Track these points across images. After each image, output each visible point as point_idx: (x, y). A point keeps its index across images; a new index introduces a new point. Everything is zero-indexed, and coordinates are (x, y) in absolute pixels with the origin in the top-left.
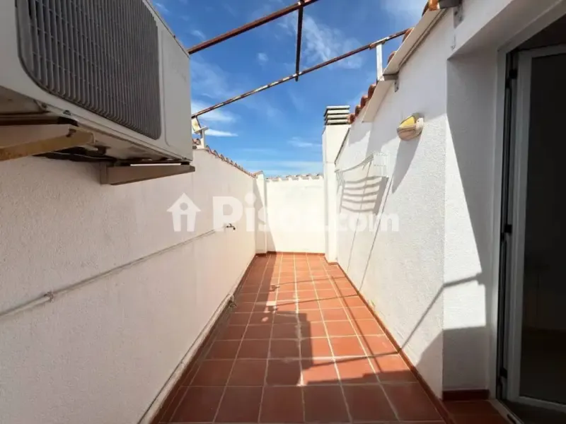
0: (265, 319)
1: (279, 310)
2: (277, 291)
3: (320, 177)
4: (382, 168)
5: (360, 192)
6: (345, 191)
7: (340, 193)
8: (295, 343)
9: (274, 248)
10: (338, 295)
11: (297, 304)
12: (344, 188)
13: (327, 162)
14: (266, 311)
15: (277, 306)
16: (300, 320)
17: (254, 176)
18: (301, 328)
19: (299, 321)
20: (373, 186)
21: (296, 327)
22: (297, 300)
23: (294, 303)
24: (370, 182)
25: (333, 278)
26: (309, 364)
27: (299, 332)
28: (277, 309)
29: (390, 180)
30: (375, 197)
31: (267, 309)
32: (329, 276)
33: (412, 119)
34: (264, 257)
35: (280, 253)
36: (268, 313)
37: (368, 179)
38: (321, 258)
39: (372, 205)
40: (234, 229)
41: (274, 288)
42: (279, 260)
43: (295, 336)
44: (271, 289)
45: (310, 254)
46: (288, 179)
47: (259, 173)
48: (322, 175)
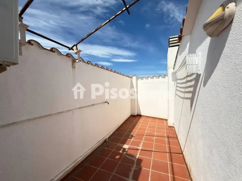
0: (118, 157)
1: (128, 152)
2: (132, 139)
3: (166, 77)
4: (194, 66)
5: (184, 85)
6: (178, 85)
7: (176, 86)
9: (140, 113)
10: (167, 150)
11: (139, 151)
12: (177, 83)
13: (169, 68)
14: (121, 152)
15: (128, 149)
16: (137, 164)
17: (131, 77)
18: (134, 171)
19: (135, 165)
20: (191, 81)
22: (140, 148)
23: (138, 150)
24: (189, 79)
25: (168, 137)
27: (132, 174)
28: (127, 152)
29: (201, 76)
30: (191, 89)
31: (122, 150)
32: (166, 135)
33: (220, 9)
34: (135, 117)
35: (144, 116)
36: (121, 153)
37: (188, 76)
38: (165, 122)
39: (190, 95)
40: (108, 104)
41: (132, 136)
42: (141, 120)
44: (130, 137)
45: (159, 119)
46: (148, 79)
47: (134, 76)
48: (167, 76)
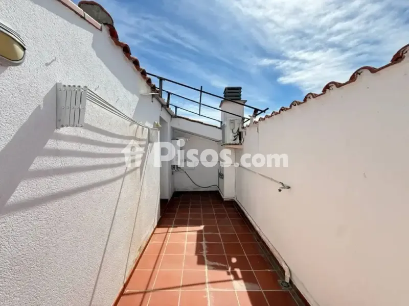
0: (234, 260)
1: (225, 273)
8: (207, 240)
11: (207, 280)
16: (203, 257)
18: (203, 250)
19: (205, 256)
21: (207, 251)
23: (212, 283)
26: (199, 231)
27: (205, 247)
36: (235, 268)
43: (207, 244)
